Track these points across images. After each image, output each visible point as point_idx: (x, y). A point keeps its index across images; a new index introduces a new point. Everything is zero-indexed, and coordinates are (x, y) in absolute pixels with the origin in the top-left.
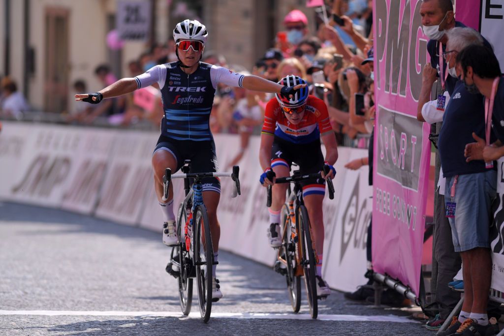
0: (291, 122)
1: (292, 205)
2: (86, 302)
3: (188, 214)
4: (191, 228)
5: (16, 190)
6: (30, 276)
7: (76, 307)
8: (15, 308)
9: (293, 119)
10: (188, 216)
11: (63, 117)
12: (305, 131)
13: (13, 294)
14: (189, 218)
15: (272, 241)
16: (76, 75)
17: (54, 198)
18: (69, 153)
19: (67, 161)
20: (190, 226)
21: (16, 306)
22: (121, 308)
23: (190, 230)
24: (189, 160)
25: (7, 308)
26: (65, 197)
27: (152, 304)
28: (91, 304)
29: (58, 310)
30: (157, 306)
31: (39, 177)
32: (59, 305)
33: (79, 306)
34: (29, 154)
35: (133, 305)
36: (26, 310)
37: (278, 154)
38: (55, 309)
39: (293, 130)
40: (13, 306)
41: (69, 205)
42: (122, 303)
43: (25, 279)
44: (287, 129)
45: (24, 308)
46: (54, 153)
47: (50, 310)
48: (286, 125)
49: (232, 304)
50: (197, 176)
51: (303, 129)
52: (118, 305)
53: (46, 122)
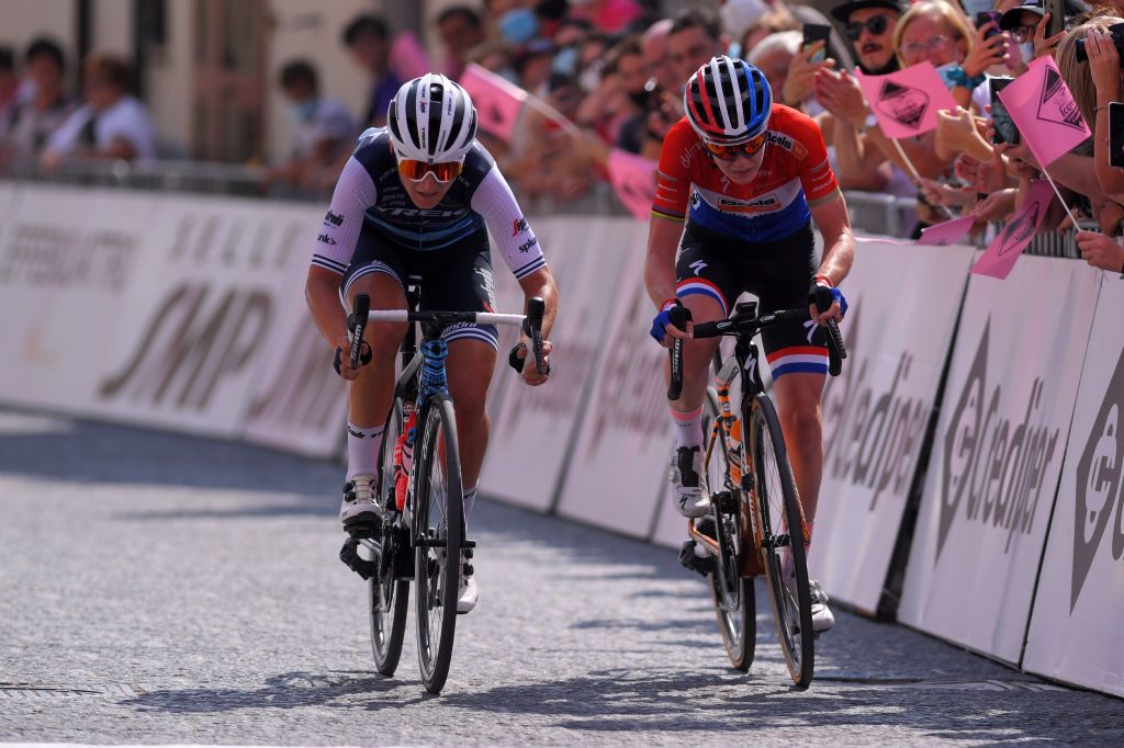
0: (734, 180)
1: (724, 393)
2: (320, 718)
3: (405, 415)
4: (411, 452)
5: (111, 388)
6: (156, 643)
7: (292, 734)
8: (113, 739)
9: (736, 172)
10: (406, 420)
11: (252, 172)
12: (773, 201)
13: (106, 695)
14: (407, 426)
15: (684, 500)
16: (286, 48)
17: (223, 414)
18: (266, 278)
19: (261, 301)
20: (410, 446)
21: (114, 731)
22: (423, 738)
23: (409, 457)
24: (419, 277)
25: (90, 736)
26: (256, 409)
27: (516, 726)
28: (335, 727)
29: (239, 744)
30: (530, 731)
31: (178, 351)
32: (240, 727)
33: (301, 730)
34: (149, 284)
35: (460, 730)
36: (145, 743)
37: (695, 268)
38: (229, 740)
39: (738, 201)
40: (105, 733)
41: (267, 431)
42: (426, 724)
43: (139, 651)
44: (723, 202)
45: (139, 737)
46: (222, 278)
47: (215, 742)
48: (717, 188)
49: (752, 726)
50: (435, 318)
51: (765, 197)
52: (415, 729)
53: (201, 187)
